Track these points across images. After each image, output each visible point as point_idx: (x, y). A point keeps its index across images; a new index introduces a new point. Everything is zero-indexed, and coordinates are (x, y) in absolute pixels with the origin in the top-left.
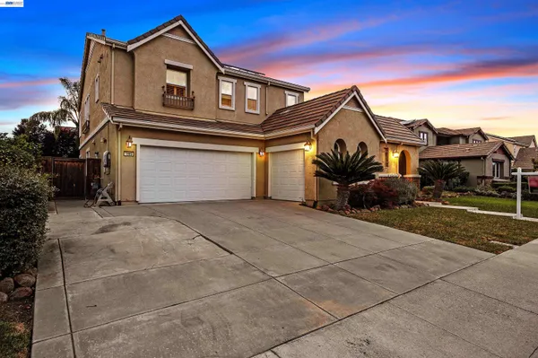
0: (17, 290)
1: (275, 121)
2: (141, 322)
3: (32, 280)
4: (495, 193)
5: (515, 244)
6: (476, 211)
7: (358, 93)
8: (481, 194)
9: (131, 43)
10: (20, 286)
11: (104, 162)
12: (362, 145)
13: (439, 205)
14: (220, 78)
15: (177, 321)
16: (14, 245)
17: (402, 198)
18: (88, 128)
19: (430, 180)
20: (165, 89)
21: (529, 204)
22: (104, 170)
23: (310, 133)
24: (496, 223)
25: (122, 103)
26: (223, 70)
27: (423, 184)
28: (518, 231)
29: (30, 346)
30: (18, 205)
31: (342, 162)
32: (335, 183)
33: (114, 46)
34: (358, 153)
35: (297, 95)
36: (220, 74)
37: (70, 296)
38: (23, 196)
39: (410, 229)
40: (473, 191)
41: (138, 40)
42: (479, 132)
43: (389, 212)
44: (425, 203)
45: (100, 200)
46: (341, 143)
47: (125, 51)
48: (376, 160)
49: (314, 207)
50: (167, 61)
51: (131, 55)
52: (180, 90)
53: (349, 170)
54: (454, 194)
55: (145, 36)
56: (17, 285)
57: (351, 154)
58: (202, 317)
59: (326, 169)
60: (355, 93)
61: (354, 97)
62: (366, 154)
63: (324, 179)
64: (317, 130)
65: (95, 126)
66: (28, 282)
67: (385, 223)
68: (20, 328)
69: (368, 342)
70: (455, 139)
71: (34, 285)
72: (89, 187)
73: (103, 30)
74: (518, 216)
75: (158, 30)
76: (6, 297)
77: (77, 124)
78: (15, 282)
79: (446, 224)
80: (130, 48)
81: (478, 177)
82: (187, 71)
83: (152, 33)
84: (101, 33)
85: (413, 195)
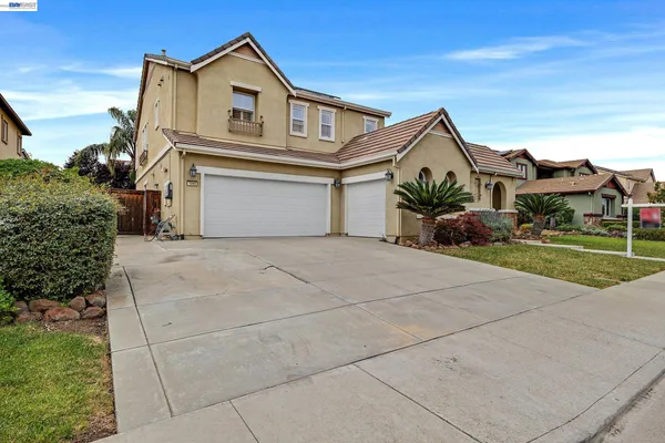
0: (89, 309)
1: (353, 149)
2: (218, 338)
3: (103, 300)
4: (603, 231)
5: (624, 280)
6: (581, 249)
7: (446, 116)
8: (588, 234)
9: (194, 63)
10: (91, 306)
11: (164, 193)
12: (451, 174)
13: (539, 243)
14: (292, 101)
15: (256, 338)
16: (85, 263)
17: (495, 234)
18: (146, 158)
19: (528, 217)
20: (231, 113)
21: (643, 243)
22: (164, 201)
23: (391, 160)
24: (603, 260)
25: (185, 128)
26: (294, 93)
27: (520, 222)
28: (628, 268)
29: (109, 355)
30: (90, 221)
31: (428, 191)
32: (420, 216)
33: (176, 67)
34: (445, 182)
35: (377, 120)
36: (290, 96)
37: (142, 315)
38: (94, 212)
39: (505, 264)
40: (579, 230)
41: (202, 59)
42: (587, 164)
43: (481, 248)
44: (522, 241)
45: (161, 234)
46: (426, 171)
47: (189, 71)
48: (466, 190)
49: (396, 243)
50: (233, 83)
51: (195, 75)
52: (248, 115)
53: (435, 200)
54: (557, 233)
55: (209, 56)
56: (88, 305)
57: (438, 184)
58: (280, 335)
59: (409, 200)
60: (443, 116)
61: (442, 121)
62: (455, 183)
63: (408, 211)
64: (399, 157)
65: (155, 155)
66: (100, 302)
67: (477, 259)
68: (97, 340)
69: (455, 360)
70: (559, 173)
71: (105, 306)
72: (149, 222)
73: (164, 51)
74: (629, 254)
75: (223, 48)
76: (78, 314)
77: (133, 156)
78: (87, 301)
79: (546, 261)
80: (194, 68)
81: (585, 215)
82: (255, 94)
83: (217, 52)
84: (161, 53)
85: (509, 231)
